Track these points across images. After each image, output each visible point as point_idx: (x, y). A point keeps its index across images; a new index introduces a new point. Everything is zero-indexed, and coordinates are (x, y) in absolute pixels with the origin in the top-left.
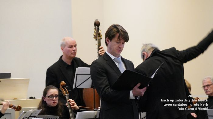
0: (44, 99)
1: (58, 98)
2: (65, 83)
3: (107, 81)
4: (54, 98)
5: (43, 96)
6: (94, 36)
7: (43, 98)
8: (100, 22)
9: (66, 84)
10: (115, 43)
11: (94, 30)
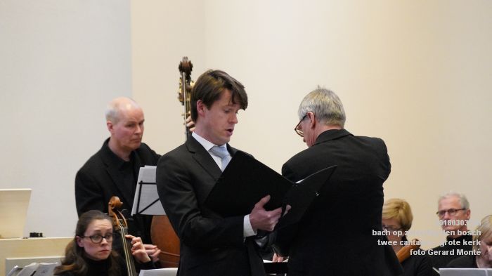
0: (80, 241)
1: (111, 239)
2: (121, 201)
3: (194, 200)
4: (104, 239)
5: (77, 235)
6: (178, 95)
7: (76, 239)
8: (192, 62)
9: (122, 205)
10: (221, 114)
11: (179, 81)
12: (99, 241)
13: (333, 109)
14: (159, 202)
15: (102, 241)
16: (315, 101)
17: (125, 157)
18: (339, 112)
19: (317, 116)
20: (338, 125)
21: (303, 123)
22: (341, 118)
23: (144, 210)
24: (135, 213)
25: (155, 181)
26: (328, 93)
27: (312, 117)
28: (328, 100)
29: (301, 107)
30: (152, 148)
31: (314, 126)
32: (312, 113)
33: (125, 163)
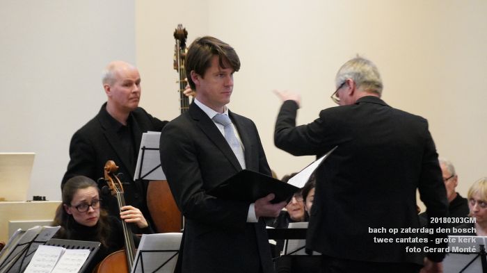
0: (68, 209)
1: (98, 205)
4: (90, 207)
12: (85, 209)
13: (371, 77)
14: (160, 169)
15: (88, 209)
16: (355, 68)
17: (122, 119)
18: (378, 80)
19: (357, 83)
20: (376, 92)
21: (341, 90)
22: (379, 86)
23: (147, 175)
24: (137, 178)
25: (158, 147)
26: (367, 62)
27: (352, 84)
28: (367, 68)
29: (339, 75)
30: (149, 112)
31: (352, 94)
32: (351, 80)
33: (123, 126)
